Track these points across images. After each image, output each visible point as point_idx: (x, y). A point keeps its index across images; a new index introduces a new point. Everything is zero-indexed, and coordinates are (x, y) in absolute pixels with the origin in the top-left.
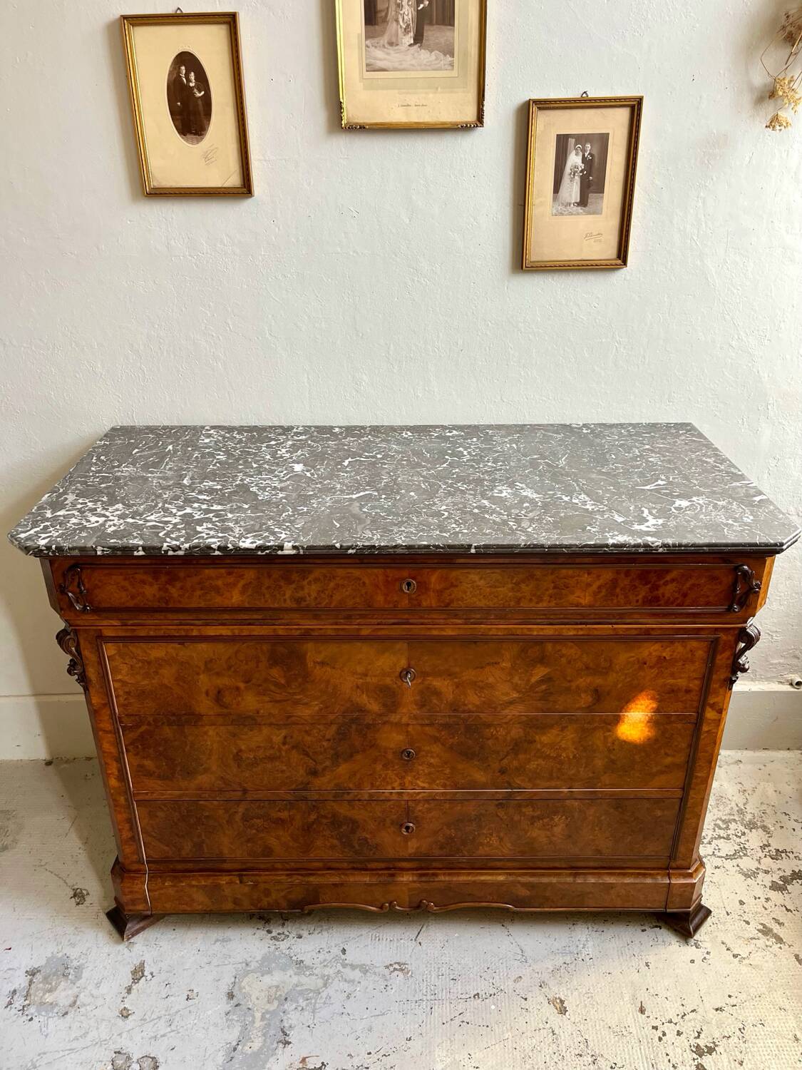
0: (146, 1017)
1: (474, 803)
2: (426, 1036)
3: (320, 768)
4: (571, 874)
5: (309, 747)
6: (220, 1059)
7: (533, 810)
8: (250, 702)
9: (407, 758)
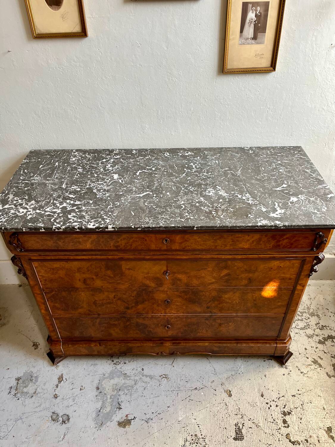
0: (64, 398)
1: (196, 318)
2: (175, 405)
3: (130, 306)
4: (235, 343)
5: (125, 299)
6: (94, 415)
7: (221, 321)
8: (98, 283)
9: (167, 303)
